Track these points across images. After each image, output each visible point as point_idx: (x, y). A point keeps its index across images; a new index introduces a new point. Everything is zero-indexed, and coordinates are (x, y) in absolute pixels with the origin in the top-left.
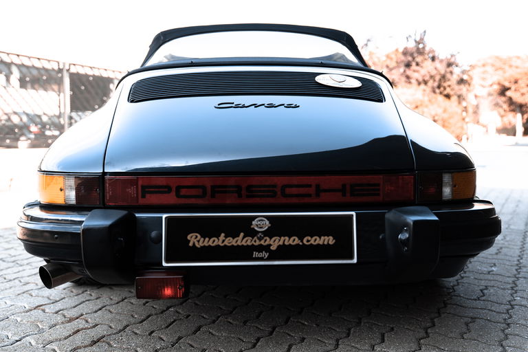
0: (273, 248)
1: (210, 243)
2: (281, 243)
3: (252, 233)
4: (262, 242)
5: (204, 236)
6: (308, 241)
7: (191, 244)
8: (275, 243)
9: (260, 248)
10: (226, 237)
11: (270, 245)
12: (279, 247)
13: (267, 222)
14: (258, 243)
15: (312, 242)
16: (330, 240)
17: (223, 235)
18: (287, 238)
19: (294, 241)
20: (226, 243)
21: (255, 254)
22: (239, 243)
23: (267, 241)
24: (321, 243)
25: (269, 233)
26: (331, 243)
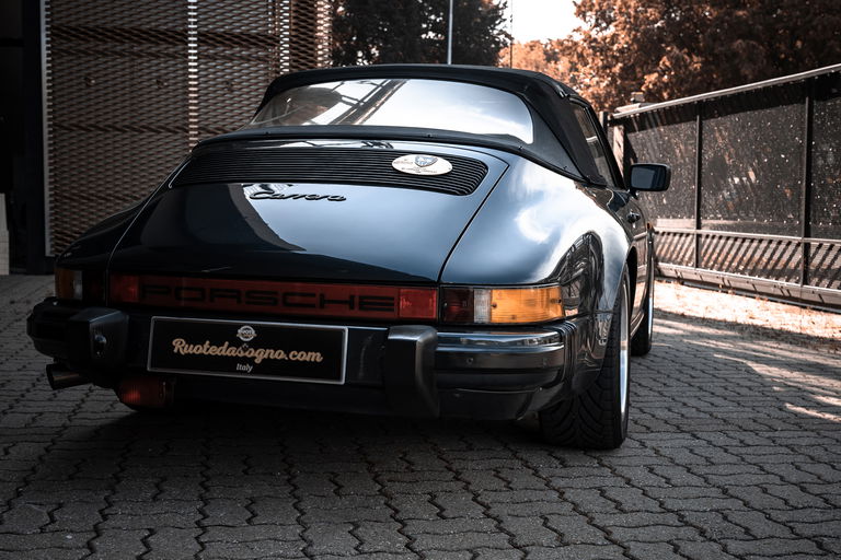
0: (258, 361)
1: (195, 350)
2: (266, 356)
3: (237, 343)
4: (247, 354)
5: (189, 343)
6: (294, 356)
7: (176, 351)
8: (260, 355)
9: (245, 360)
10: (210, 345)
11: (255, 358)
12: (264, 360)
13: (253, 332)
14: (242, 354)
15: (298, 357)
16: (316, 357)
17: (208, 342)
18: (272, 351)
19: (279, 355)
20: (210, 352)
21: (239, 367)
22: (223, 353)
23: (252, 353)
24: (308, 359)
25: (255, 344)
26: (319, 360)
